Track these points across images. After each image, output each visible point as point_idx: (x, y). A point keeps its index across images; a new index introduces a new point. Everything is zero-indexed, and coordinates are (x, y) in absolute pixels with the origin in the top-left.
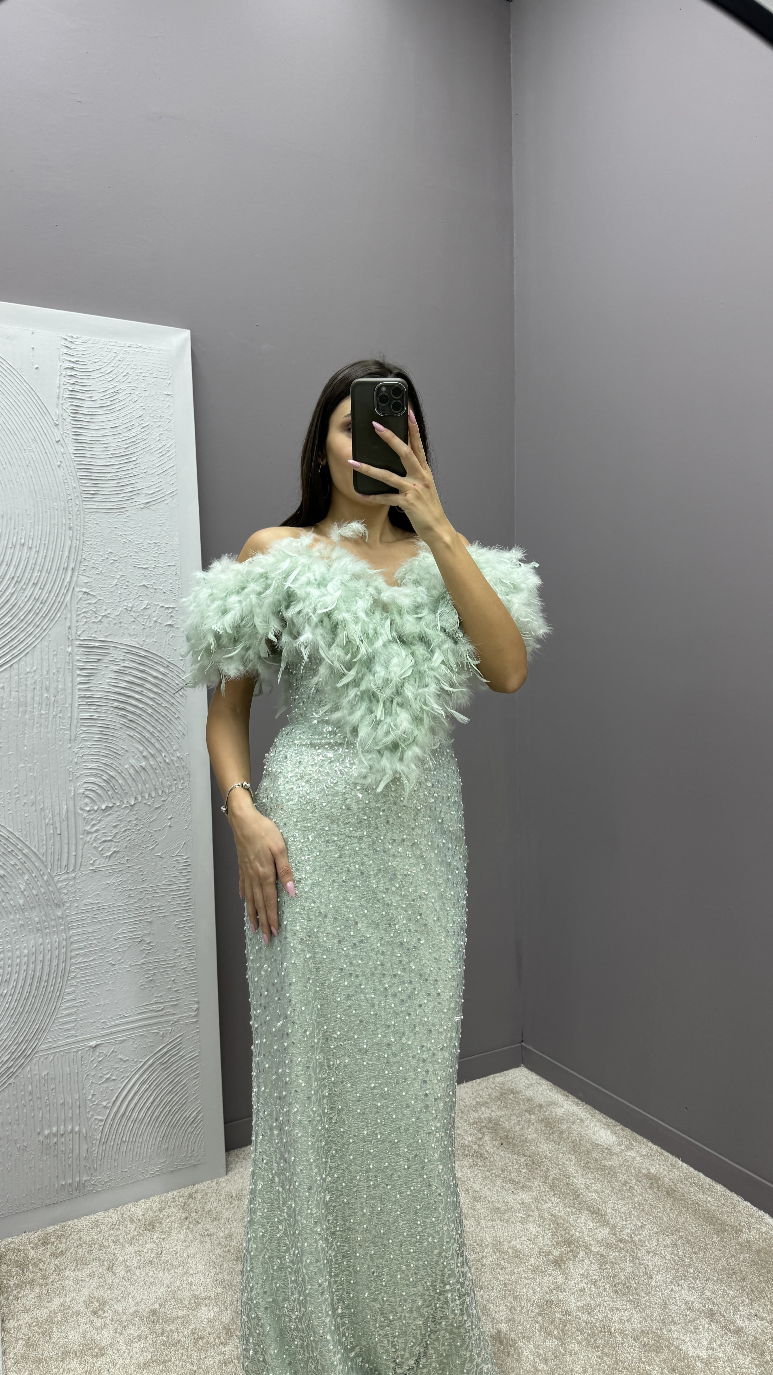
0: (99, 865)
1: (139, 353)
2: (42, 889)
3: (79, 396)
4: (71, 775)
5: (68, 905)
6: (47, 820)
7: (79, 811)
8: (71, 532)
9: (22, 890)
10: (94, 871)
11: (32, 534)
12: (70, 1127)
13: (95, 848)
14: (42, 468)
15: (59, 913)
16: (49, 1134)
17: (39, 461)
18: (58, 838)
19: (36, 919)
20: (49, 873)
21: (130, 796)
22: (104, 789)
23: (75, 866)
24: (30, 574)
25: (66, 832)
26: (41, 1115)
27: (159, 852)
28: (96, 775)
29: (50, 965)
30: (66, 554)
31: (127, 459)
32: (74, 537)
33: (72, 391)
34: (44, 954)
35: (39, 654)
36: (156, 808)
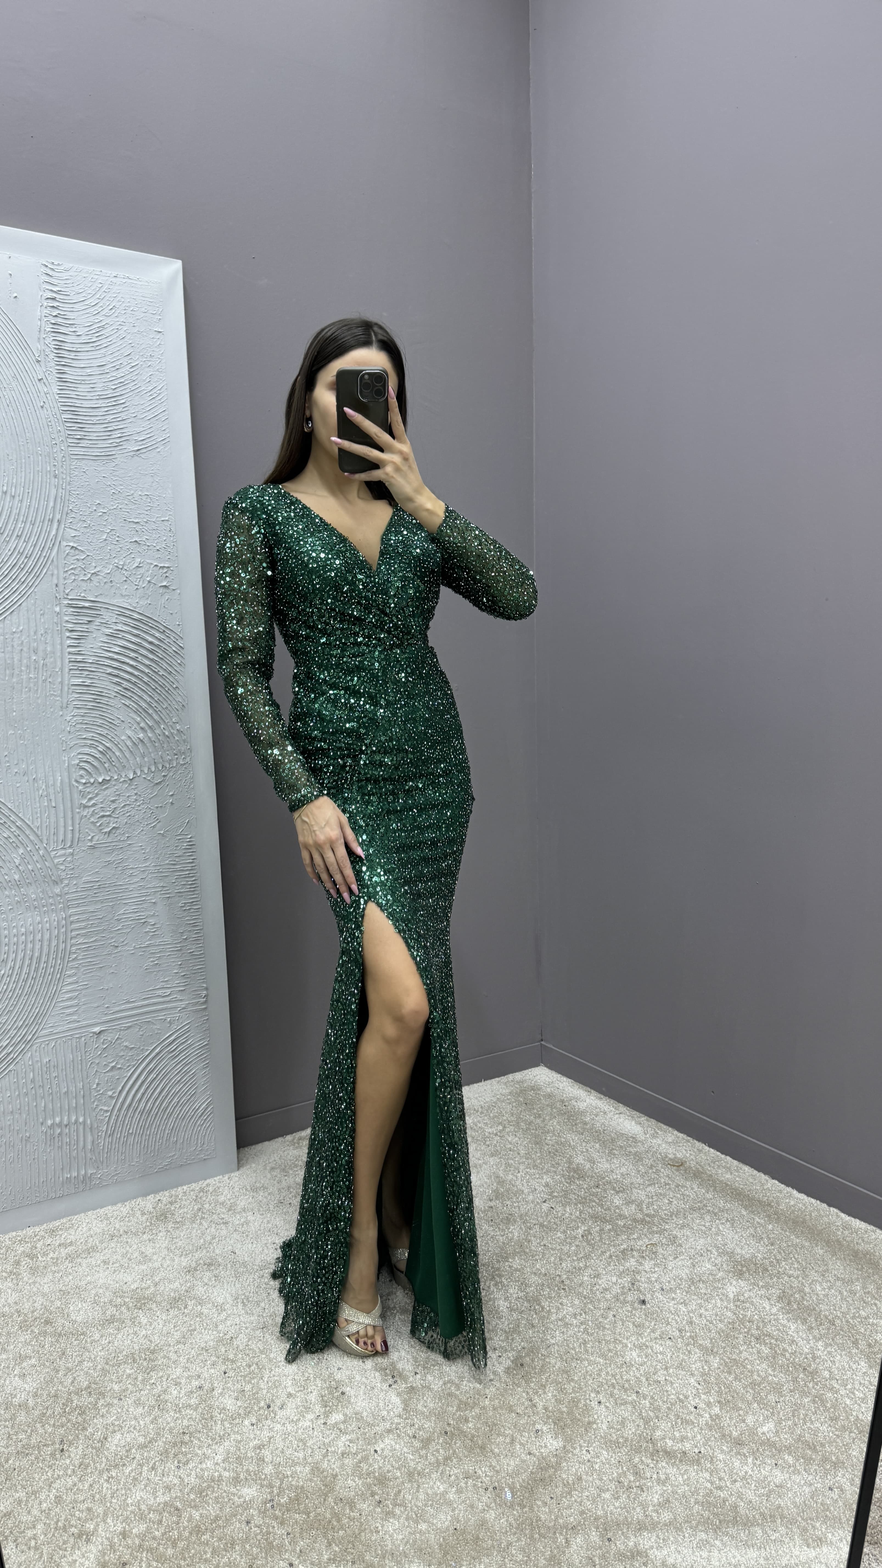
0: (97, 841)
1: (126, 284)
2: (38, 865)
3: (63, 329)
4: (64, 745)
5: (66, 882)
6: (41, 792)
7: (74, 783)
8: (56, 480)
9: (17, 864)
10: (93, 847)
11: (14, 481)
12: (73, 1118)
13: (92, 822)
14: (24, 409)
15: (57, 890)
16: (52, 1125)
17: (21, 401)
18: (53, 811)
19: (33, 896)
20: (45, 848)
21: (128, 769)
22: (101, 761)
23: (72, 842)
24: (14, 525)
25: (61, 805)
26: (43, 1105)
27: (161, 830)
28: (91, 746)
29: (49, 945)
30: (51, 504)
31: (114, 401)
32: (60, 486)
33: (54, 324)
34: (42, 934)
35: (25, 613)
36: (157, 784)
